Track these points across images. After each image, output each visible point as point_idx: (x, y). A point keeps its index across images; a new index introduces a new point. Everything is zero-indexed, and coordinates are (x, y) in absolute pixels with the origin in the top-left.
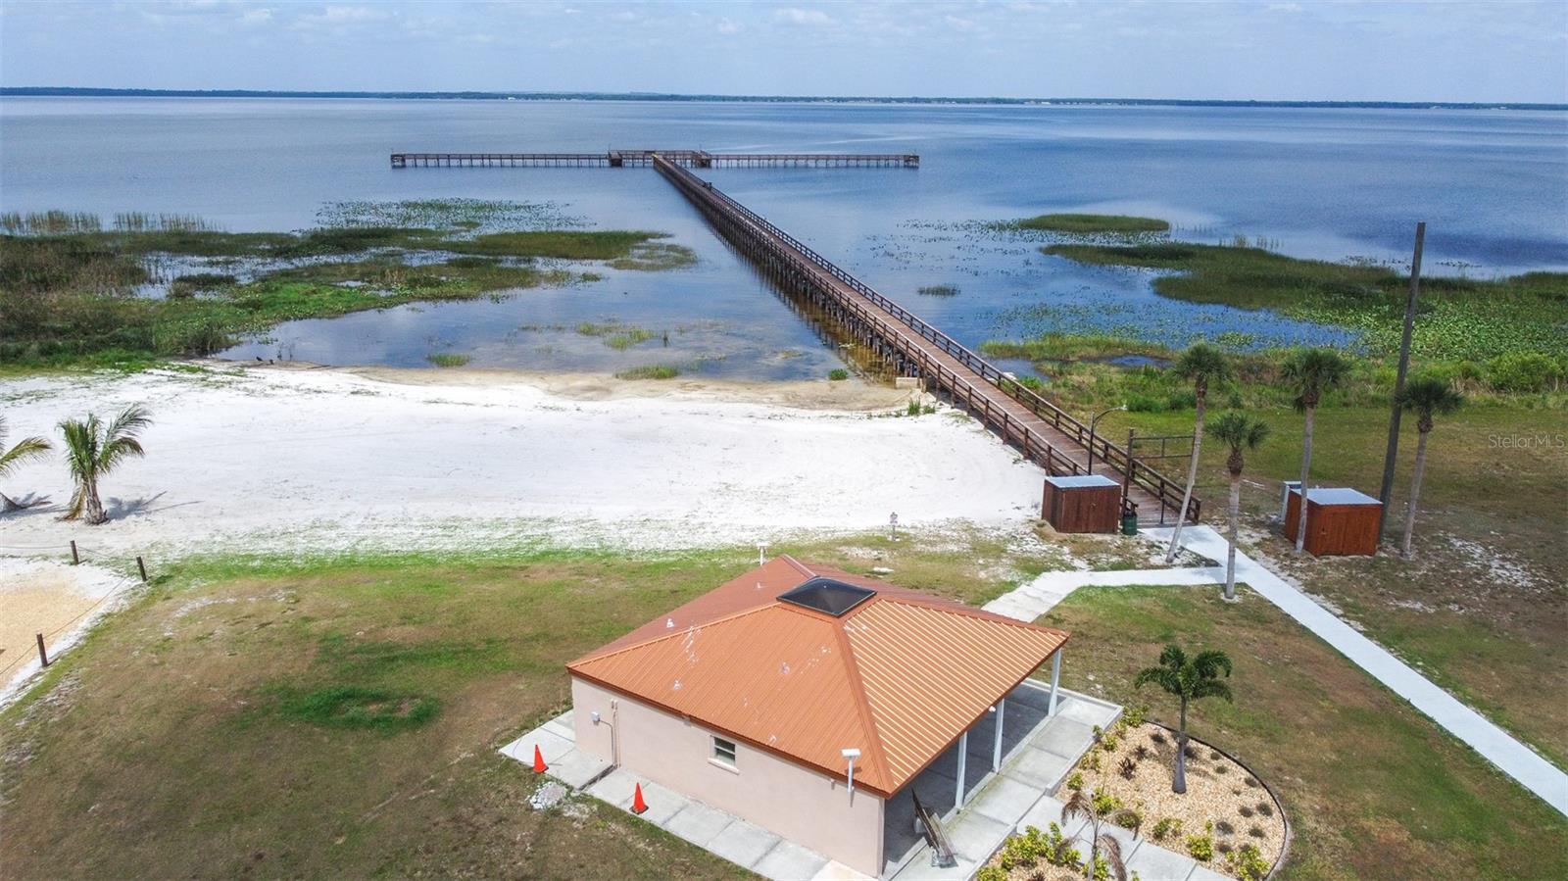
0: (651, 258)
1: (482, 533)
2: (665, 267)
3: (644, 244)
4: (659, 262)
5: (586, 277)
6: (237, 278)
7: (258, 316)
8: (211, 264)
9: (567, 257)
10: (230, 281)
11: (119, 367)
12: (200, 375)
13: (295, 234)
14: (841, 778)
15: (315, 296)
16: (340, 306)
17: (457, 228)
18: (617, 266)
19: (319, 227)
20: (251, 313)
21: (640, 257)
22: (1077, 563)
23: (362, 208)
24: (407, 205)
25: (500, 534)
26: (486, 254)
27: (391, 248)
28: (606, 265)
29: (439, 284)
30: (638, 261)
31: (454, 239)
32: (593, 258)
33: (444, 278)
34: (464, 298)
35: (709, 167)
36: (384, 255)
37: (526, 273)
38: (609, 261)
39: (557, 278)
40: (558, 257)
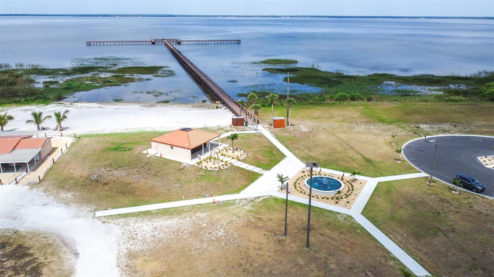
0: (164, 74)
1: (133, 130)
2: (167, 76)
3: (162, 70)
4: (165, 75)
5: (147, 79)
6: (59, 81)
7: (69, 91)
8: (50, 78)
9: (142, 74)
10: (57, 82)
11: (44, 103)
12: (63, 105)
13: (68, 68)
14: (185, 148)
15: (81, 86)
16: (88, 88)
17: (111, 66)
18: (155, 76)
19: (73, 66)
20: (67, 90)
21: (161, 74)
22: (235, 130)
23: (83, 60)
24: (96, 59)
25: (136, 130)
26: (121, 73)
27: (95, 72)
28: (152, 76)
29: (111, 82)
30: (160, 74)
31: (111, 69)
32: (149, 74)
33: (112, 80)
34: (118, 85)
35: (181, 44)
36: (94, 74)
37: (132, 79)
38: (153, 75)
39: (140, 80)
40: (140, 74)
